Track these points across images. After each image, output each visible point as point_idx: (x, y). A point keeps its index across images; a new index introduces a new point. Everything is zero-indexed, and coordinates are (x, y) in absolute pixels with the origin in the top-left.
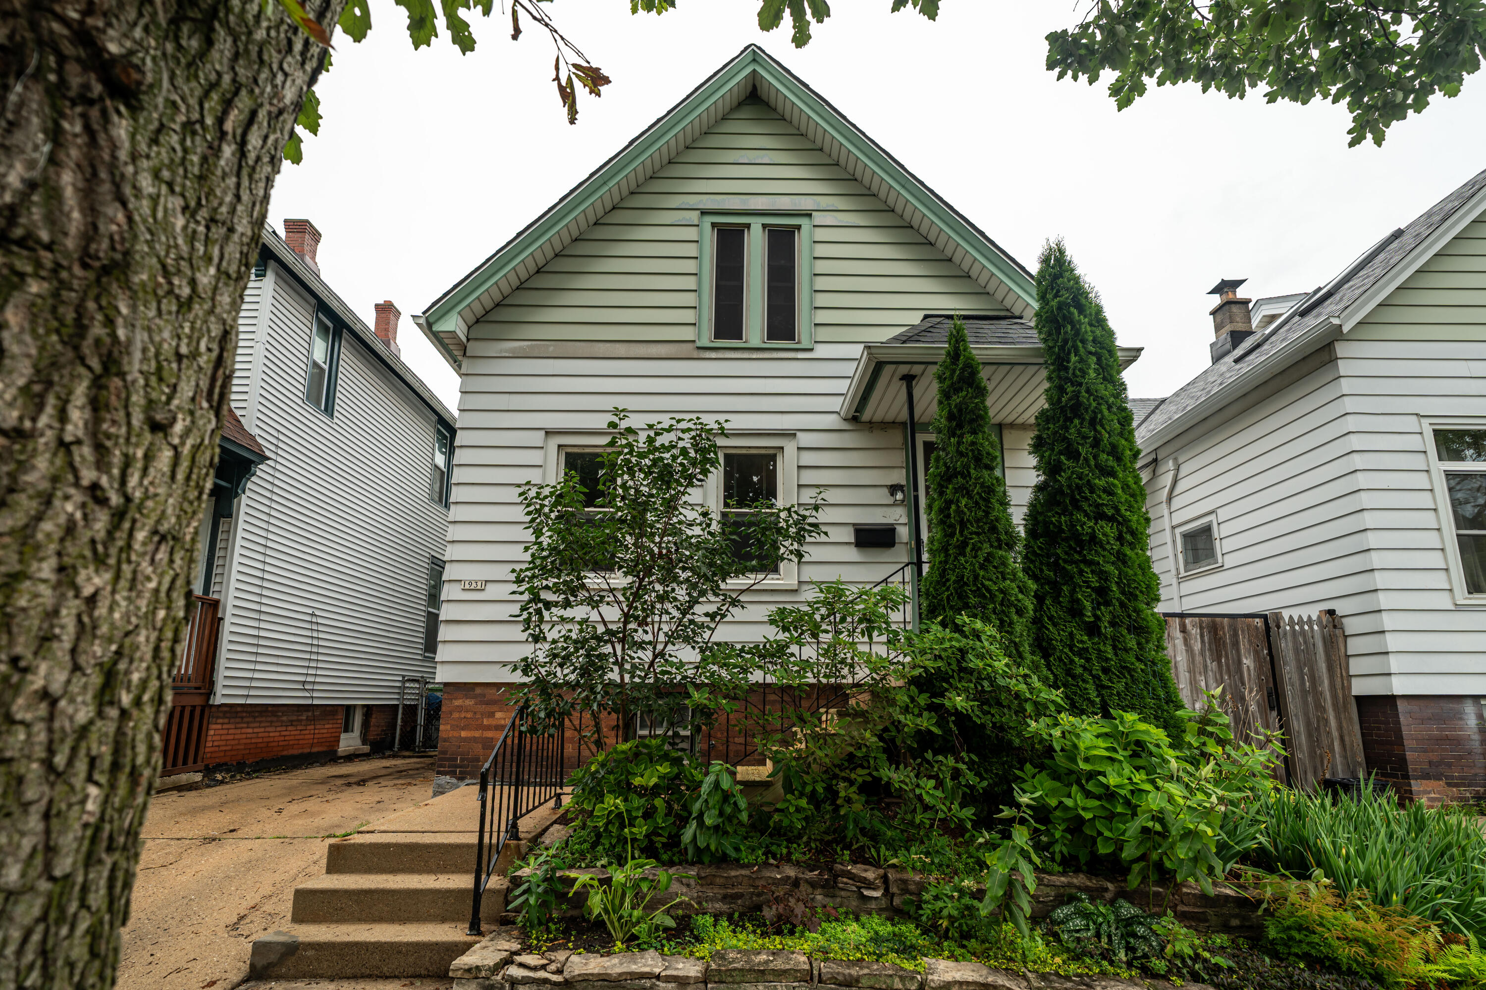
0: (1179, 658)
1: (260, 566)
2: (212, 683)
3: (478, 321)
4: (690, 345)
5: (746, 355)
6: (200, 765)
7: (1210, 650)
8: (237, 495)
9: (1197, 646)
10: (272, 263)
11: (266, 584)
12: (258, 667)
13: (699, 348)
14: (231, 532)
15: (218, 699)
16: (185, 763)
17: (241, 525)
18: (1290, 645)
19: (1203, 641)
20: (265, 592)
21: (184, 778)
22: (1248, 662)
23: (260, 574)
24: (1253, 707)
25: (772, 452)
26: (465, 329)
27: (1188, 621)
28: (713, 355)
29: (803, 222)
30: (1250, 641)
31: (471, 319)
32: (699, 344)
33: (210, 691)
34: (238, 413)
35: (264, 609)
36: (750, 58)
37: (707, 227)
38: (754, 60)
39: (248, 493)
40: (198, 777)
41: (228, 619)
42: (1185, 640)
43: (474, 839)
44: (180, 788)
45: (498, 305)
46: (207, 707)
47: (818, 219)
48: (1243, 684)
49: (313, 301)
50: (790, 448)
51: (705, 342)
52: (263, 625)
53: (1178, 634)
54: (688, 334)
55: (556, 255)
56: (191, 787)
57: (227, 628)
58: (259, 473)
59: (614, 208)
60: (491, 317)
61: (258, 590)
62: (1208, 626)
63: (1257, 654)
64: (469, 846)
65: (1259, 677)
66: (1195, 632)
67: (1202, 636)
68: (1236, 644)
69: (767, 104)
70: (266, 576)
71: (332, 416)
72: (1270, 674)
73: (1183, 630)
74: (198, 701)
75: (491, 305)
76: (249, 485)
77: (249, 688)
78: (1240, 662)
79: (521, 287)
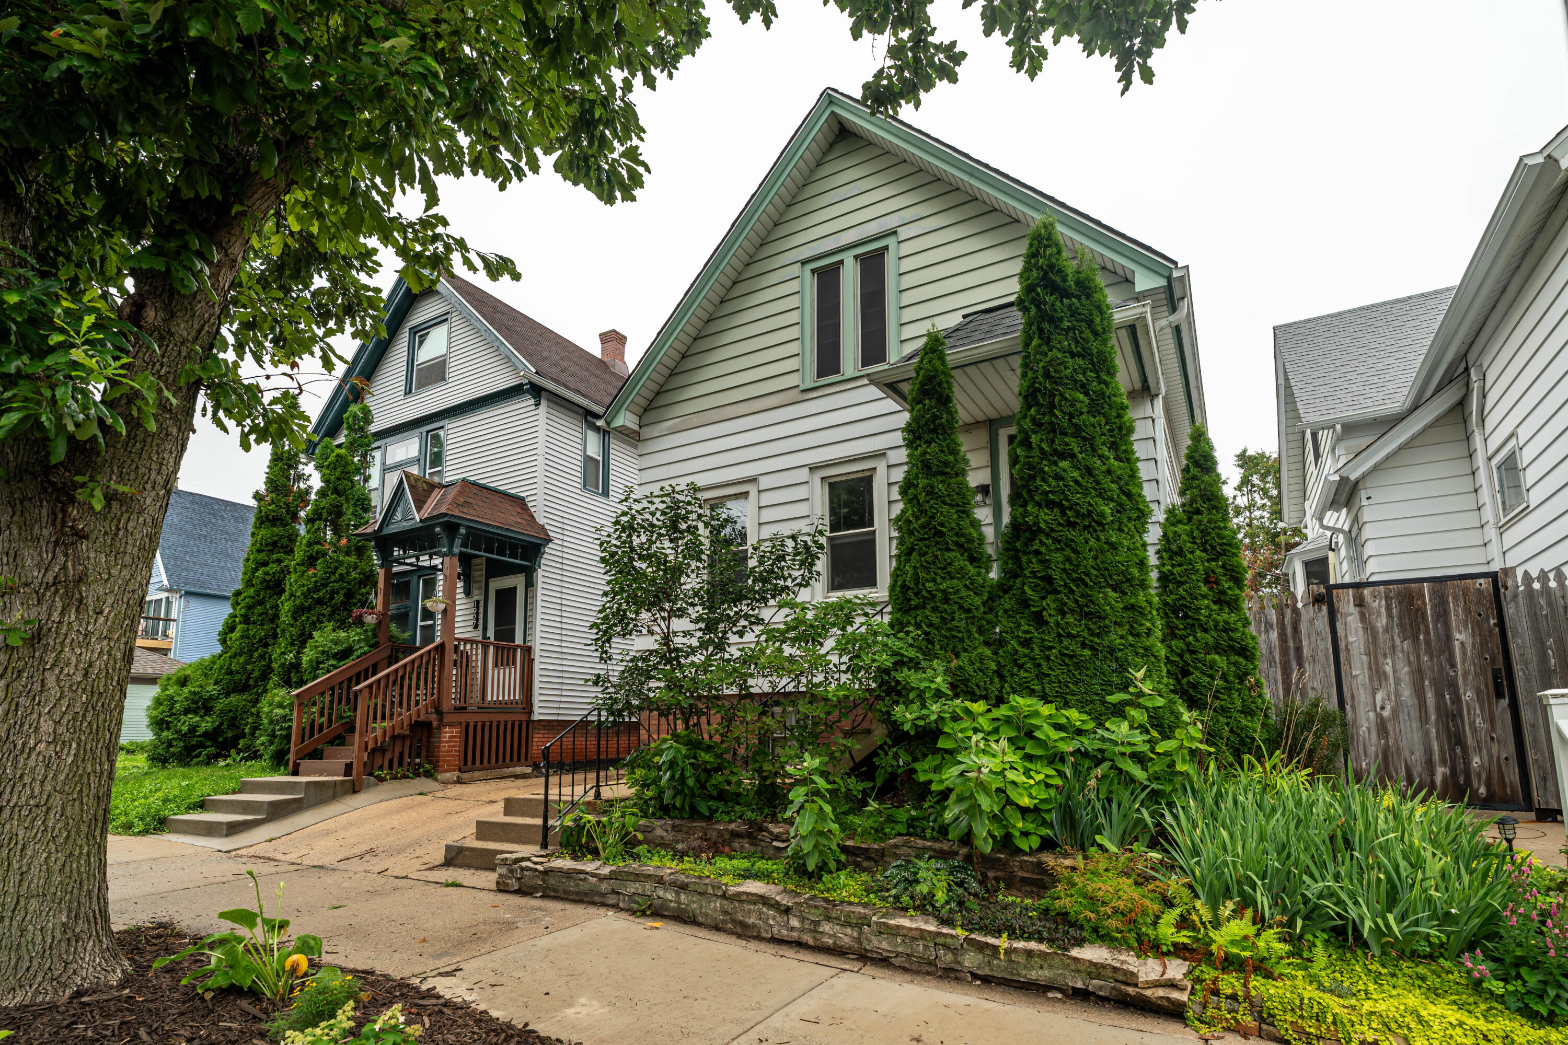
0: (1351, 639)
1: (559, 619)
2: (531, 705)
3: (645, 410)
4: (796, 391)
5: (841, 388)
6: (530, 762)
7: (1401, 625)
8: (535, 570)
9: (1381, 622)
10: (543, 393)
11: (564, 632)
12: (564, 693)
13: (803, 391)
14: (534, 597)
15: (536, 717)
16: (519, 760)
17: (540, 591)
18: (1523, 610)
19: (1390, 616)
20: (564, 638)
21: (518, 770)
22: (1461, 636)
23: (559, 625)
24: (1468, 696)
25: (868, 474)
26: (636, 419)
27: (1366, 592)
28: (815, 394)
29: (891, 242)
30: (1467, 611)
31: (640, 411)
32: (802, 387)
33: (531, 712)
34: (532, 510)
35: (565, 650)
36: (827, 102)
37: (808, 274)
38: (831, 102)
39: (543, 567)
40: (529, 770)
41: (538, 660)
42: (1363, 616)
43: (542, 797)
44: (516, 777)
45: (658, 393)
46: (530, 722)
47: (904, 233)
48: (1453, 665)
49: (581, 411)
50: (881, 466)
51: (809, 384)
52: (564, 662)
53: (1352, 609)
54: (793, 380)
55: (695, 339)
56: (525, 776)
57: (537, 666)
58: (547, 550)
59: (734, 283)
60: (654, 405)
61: (559, 637)
62: (1399, 595)
63: (1478, 627)
64: (539, 800)
65: (1481, 655)
66: (1377, 605)
67: (1389, 608)
68: (1442, 615)
69: (856, 135)
70: (564, 626)
71: (608, 496)
72: (1498, 651)
73: (1360, 603)
74: (523, 717)
75: (653, 395)
76: (543, 561)
77: (559, 708)
78: (1449, 638)
79: (673, 374)
